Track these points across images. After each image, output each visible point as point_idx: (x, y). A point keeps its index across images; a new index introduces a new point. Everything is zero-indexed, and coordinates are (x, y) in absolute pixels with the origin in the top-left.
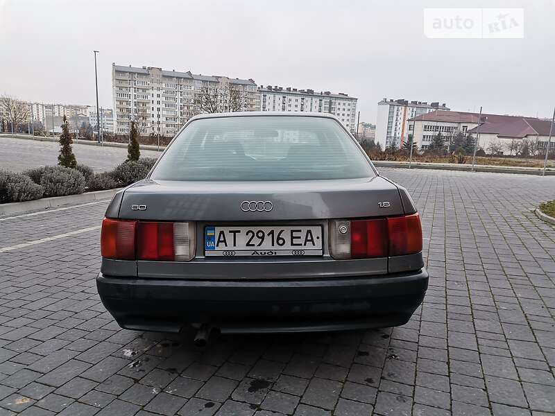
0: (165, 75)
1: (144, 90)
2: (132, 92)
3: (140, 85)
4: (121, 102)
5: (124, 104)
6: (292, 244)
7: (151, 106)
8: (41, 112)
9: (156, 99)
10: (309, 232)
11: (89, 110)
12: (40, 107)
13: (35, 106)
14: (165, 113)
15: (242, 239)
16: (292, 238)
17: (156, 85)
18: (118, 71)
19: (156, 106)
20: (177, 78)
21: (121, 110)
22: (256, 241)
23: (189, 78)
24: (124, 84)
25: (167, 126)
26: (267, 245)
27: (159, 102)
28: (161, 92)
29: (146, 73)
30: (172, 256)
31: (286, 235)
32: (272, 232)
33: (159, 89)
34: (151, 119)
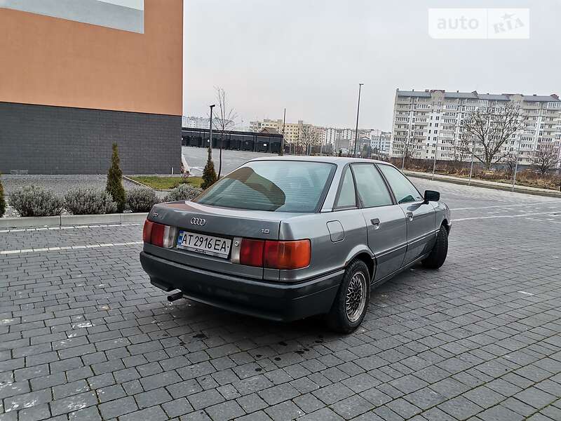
0: (447, 96)
1: (423, 113)
2: (411, 116)
3: (420, 109)
4: (399, 126)
5: (402, 127)
6: (215, 249)
7: (428, 128)
8: (333, 136)
9: (434, 121)
10: (224, 242)
11: (372, 133)
12: (333, 131)
13: (329, 131)
14: (442, 135)
15: (193, 240)
16: (216, 244)
17: (436, 108)
18: (401, 96)
19: (433, 128)
20: (460, 99)
21: (399, 133)
22: (199, 243)
23: (475, 98)
24: (404, 108)
25: (443, 148)
26: (203, 248)
27: (437, 125)
28: (440, 115)
29: (427, 96)
30: (161, 245)
31: (213, 243)
32: (207, 239)
33: (439, 111)
34: (426, 142)
